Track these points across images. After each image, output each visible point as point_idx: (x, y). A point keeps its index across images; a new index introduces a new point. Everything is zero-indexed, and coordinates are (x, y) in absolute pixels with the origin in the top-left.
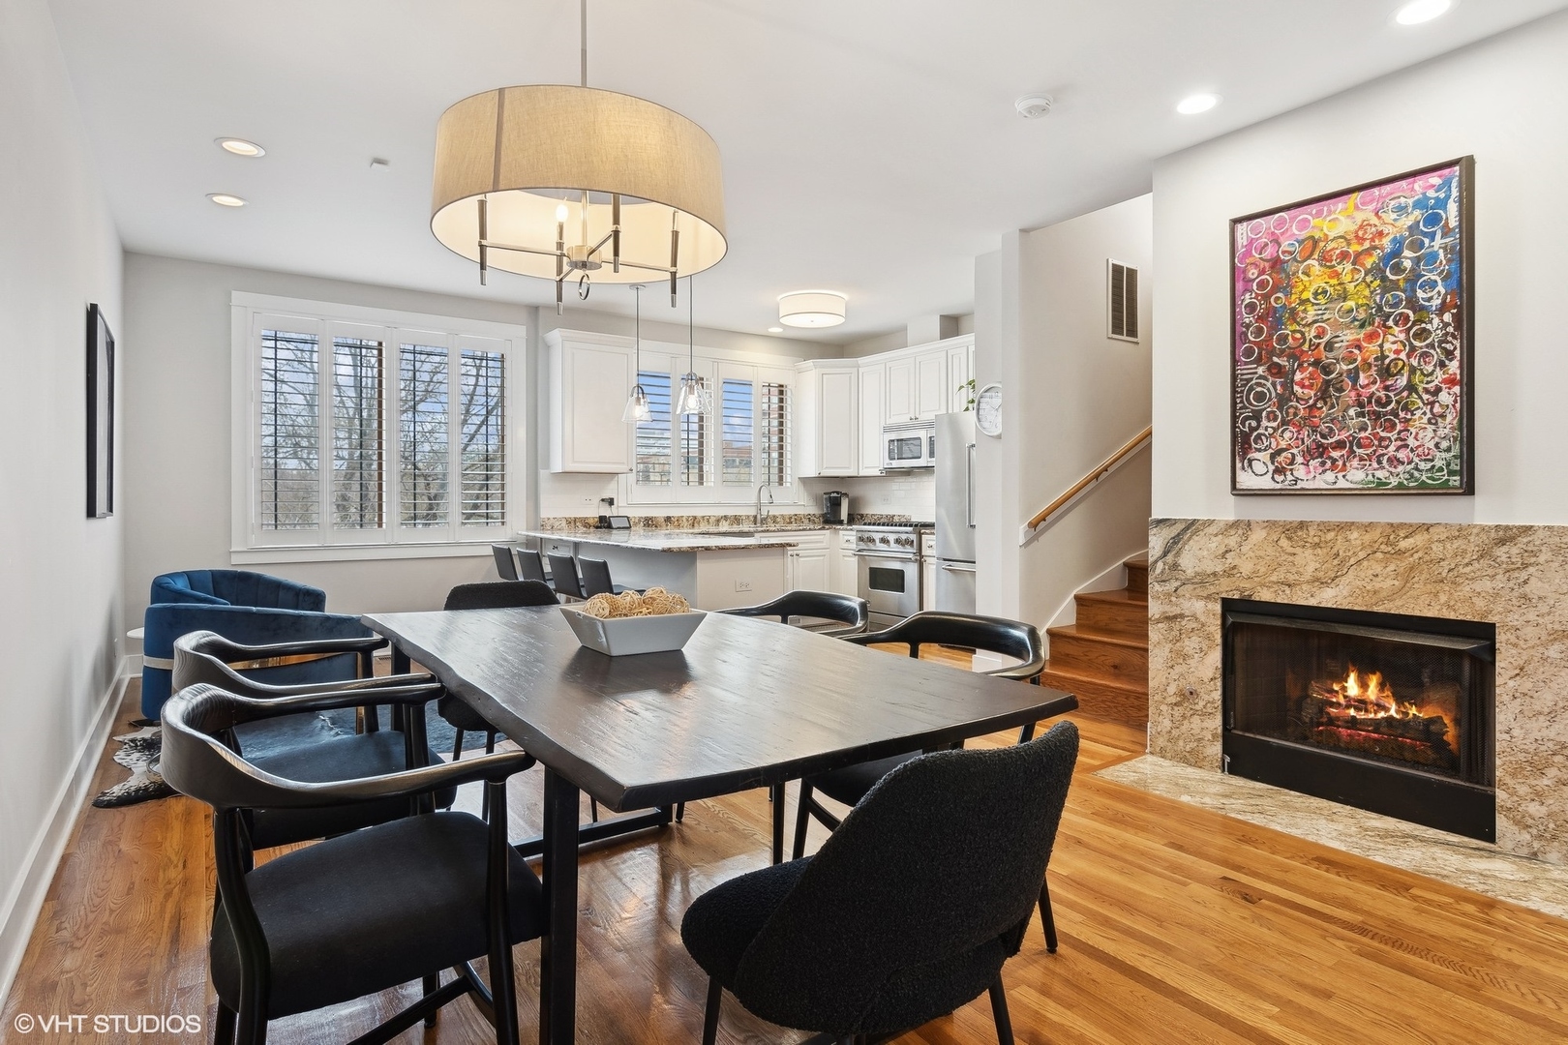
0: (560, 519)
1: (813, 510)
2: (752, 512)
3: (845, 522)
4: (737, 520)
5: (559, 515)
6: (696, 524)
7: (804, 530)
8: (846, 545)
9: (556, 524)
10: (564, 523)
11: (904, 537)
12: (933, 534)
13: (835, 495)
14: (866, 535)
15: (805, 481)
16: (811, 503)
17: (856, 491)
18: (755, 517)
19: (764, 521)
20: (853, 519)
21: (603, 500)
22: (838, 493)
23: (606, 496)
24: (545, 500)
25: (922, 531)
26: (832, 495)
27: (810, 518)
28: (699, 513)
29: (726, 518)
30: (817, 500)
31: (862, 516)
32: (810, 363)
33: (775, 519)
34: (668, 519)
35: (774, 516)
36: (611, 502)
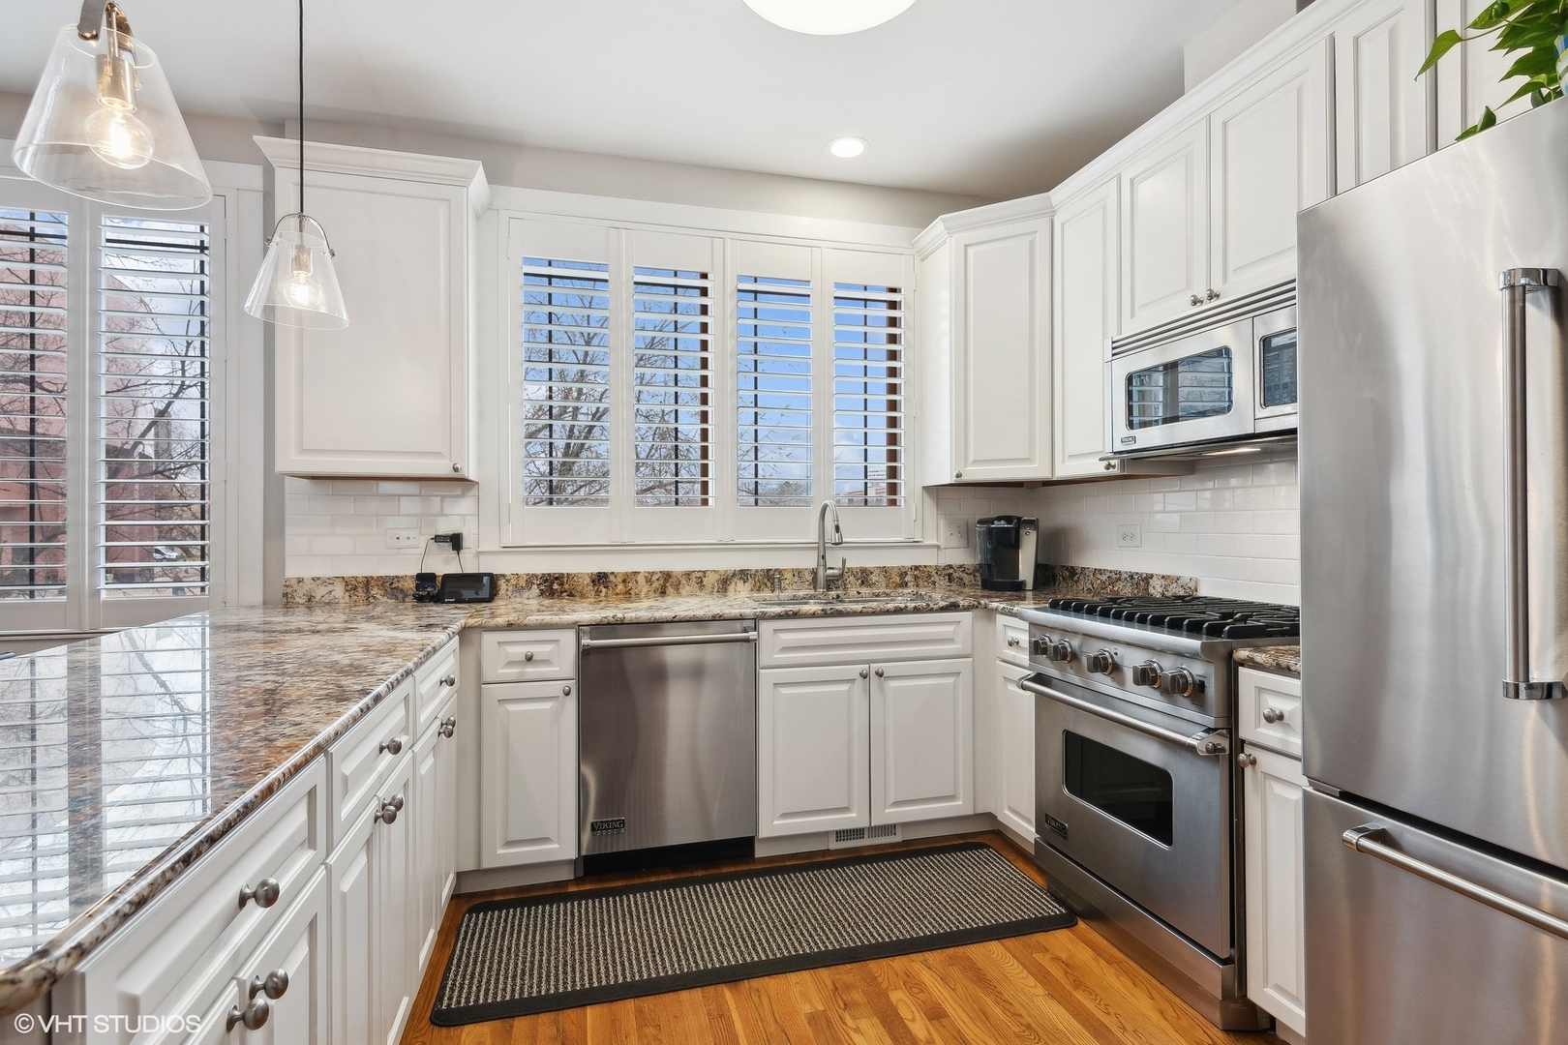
0: (329, 581)
1: (959, 556)
2: (809, 561)
3: (1030, 585)
4: (770, 579)
5: (324, 571)
6: (670, 590)
7: (898, 611)
8: (1010, 653)
9: (320, 592)
10: (339, 590)
11: (1168, 666)
12: (1287, 671)
13: (1002, 524)
14: (1055, 639)
15: (936, 492)
16: (955, 541)
17: (1062, 514)
18: (814, 573)
19: (831, 583)
20: (1054, 578)
21: (438, 539)
22: (1008, 519)
23: (446, 528)
24: (295, 540)
25: (1242, 654)
26: (996, 525)
27: (949, 574)
28: (677, 564)
29: (744, 575)
30: (967, 534)
31: (1073, 571)
32: (939, 225)
33: (864, 576)
34: (601, 579)
35: (863, 571)
36: (456, 541)
